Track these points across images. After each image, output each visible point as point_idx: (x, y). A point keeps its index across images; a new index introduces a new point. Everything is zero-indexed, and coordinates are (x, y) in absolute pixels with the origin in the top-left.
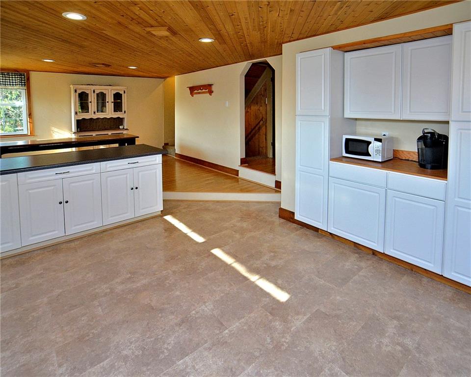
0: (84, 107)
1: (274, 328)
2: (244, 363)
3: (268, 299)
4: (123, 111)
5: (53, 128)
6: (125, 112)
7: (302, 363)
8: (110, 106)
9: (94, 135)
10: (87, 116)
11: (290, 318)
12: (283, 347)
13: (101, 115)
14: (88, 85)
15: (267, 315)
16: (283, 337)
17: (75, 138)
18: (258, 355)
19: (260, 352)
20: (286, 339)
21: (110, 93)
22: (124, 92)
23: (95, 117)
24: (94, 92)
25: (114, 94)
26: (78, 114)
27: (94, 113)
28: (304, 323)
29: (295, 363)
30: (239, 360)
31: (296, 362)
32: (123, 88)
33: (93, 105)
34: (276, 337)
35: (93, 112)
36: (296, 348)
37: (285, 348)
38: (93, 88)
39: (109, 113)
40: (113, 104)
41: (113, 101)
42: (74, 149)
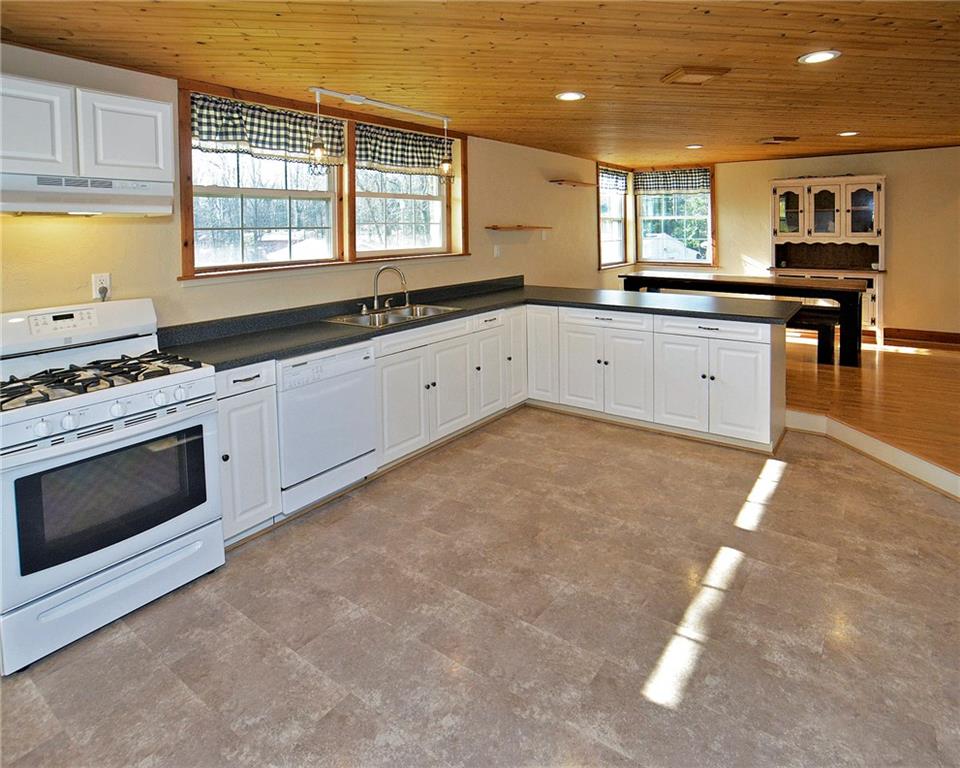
0: (792, 220)
1: (560, 689)
2: (471, 659)
3: (636, 667)
4: (875, 230)
5: (745, 257)
6: (879, 232)
7: (491, 748)
8: (843, 220)
9: (807, 276)
10: (795, 239)
11: (600, 715)
12: (519, 709)
13: (823, 238)
14: (800, 178)
15: (589, 672)
16: (542, 708)
17: (772, 278)
18: (491, 674)
19: (499, 676)
20: (541, 715)
21: (843, 193)
22: (879, 188)
23: (810, 240)
24: (809, 190)
25: (852, 194)
26: (779, 233)
27: (809, 232)
28: (597, 746)
29: (489, 734)
30: (476, 652)
31: (491, 736)
32: (875, 178)
33: (807, 218)
34: (540, 696)
35: (806, 232)
36: (524, 734)
37: (517, 713)
38: (807, 182)
39: (841, 232)
40: (850, 214)
41: (850, 207)
42: (768, 297)
